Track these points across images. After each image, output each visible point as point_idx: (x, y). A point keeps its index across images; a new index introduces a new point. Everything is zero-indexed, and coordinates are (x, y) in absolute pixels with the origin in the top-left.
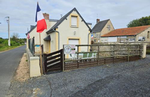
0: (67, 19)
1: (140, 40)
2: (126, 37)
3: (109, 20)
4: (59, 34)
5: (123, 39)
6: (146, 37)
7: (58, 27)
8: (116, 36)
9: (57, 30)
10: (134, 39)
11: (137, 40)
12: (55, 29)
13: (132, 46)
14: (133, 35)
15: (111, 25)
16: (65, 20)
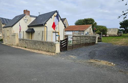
0: (52, 18)
1: (86, 34)
2: (78, 32)
3: (65, 18)
4: (47, 28)
5: (76, 33)
6: (89, 32)
7: (46, 23)
8: (71, 31)
9: (46, 25)
10: (83, 33)
11: (85, 34)
12: (45, 25)
13: (90, 37)
14: (83, 31)
15: (67, 23)
16: (51, 18)
